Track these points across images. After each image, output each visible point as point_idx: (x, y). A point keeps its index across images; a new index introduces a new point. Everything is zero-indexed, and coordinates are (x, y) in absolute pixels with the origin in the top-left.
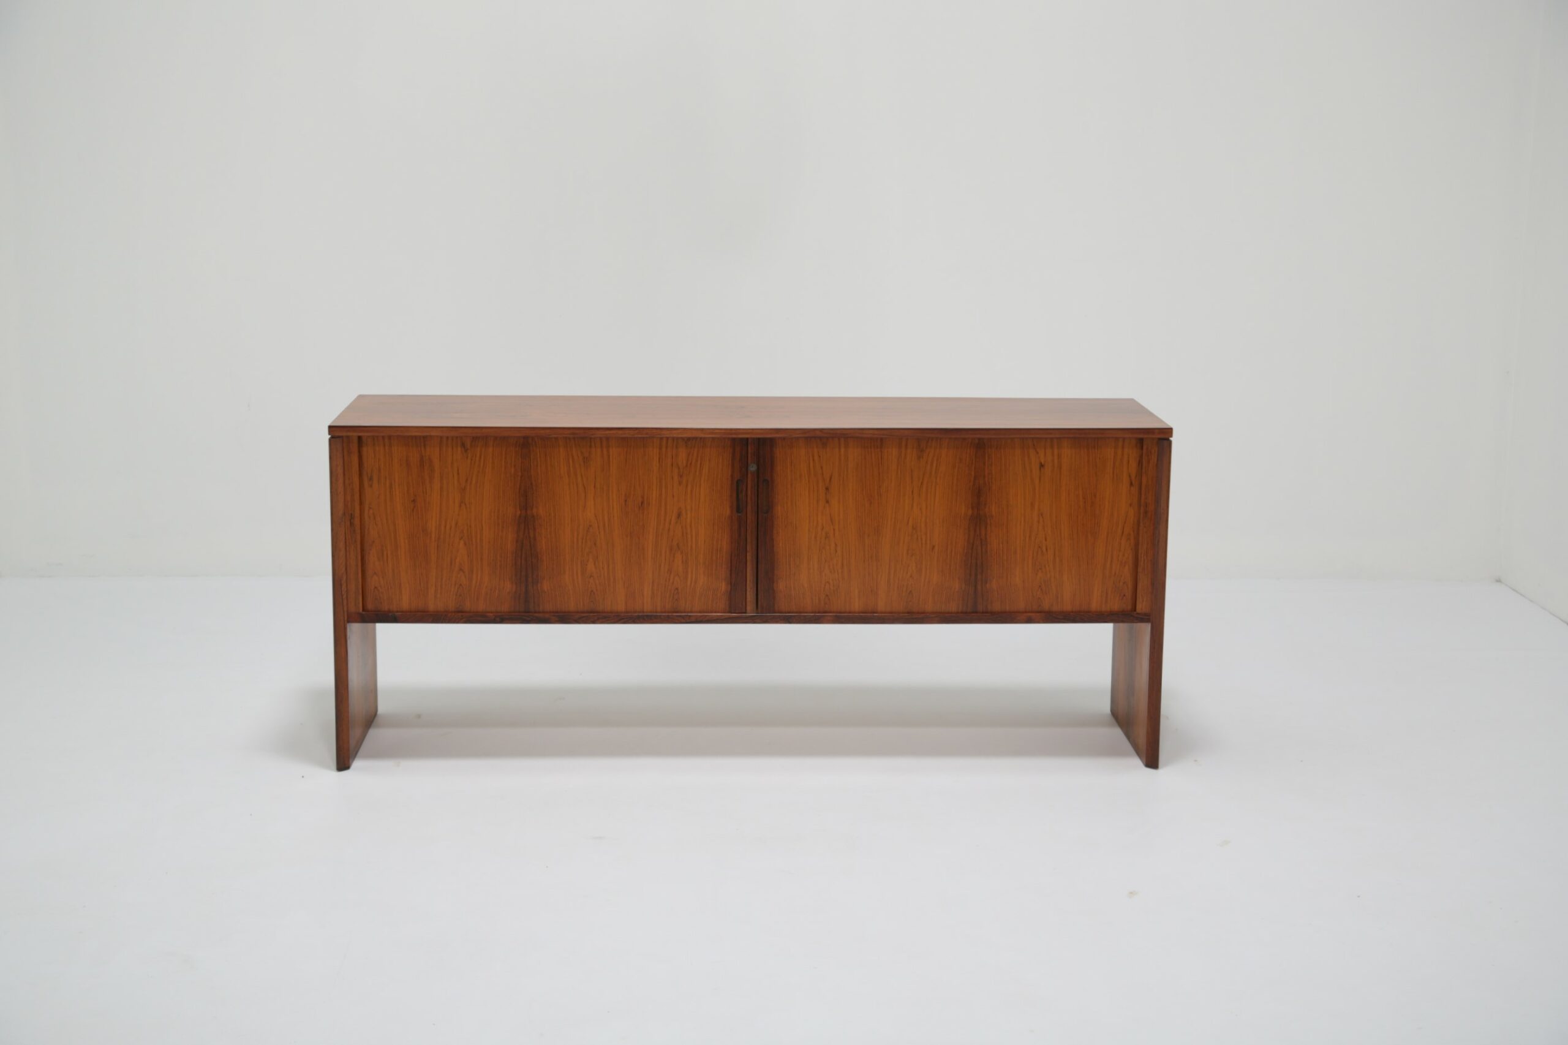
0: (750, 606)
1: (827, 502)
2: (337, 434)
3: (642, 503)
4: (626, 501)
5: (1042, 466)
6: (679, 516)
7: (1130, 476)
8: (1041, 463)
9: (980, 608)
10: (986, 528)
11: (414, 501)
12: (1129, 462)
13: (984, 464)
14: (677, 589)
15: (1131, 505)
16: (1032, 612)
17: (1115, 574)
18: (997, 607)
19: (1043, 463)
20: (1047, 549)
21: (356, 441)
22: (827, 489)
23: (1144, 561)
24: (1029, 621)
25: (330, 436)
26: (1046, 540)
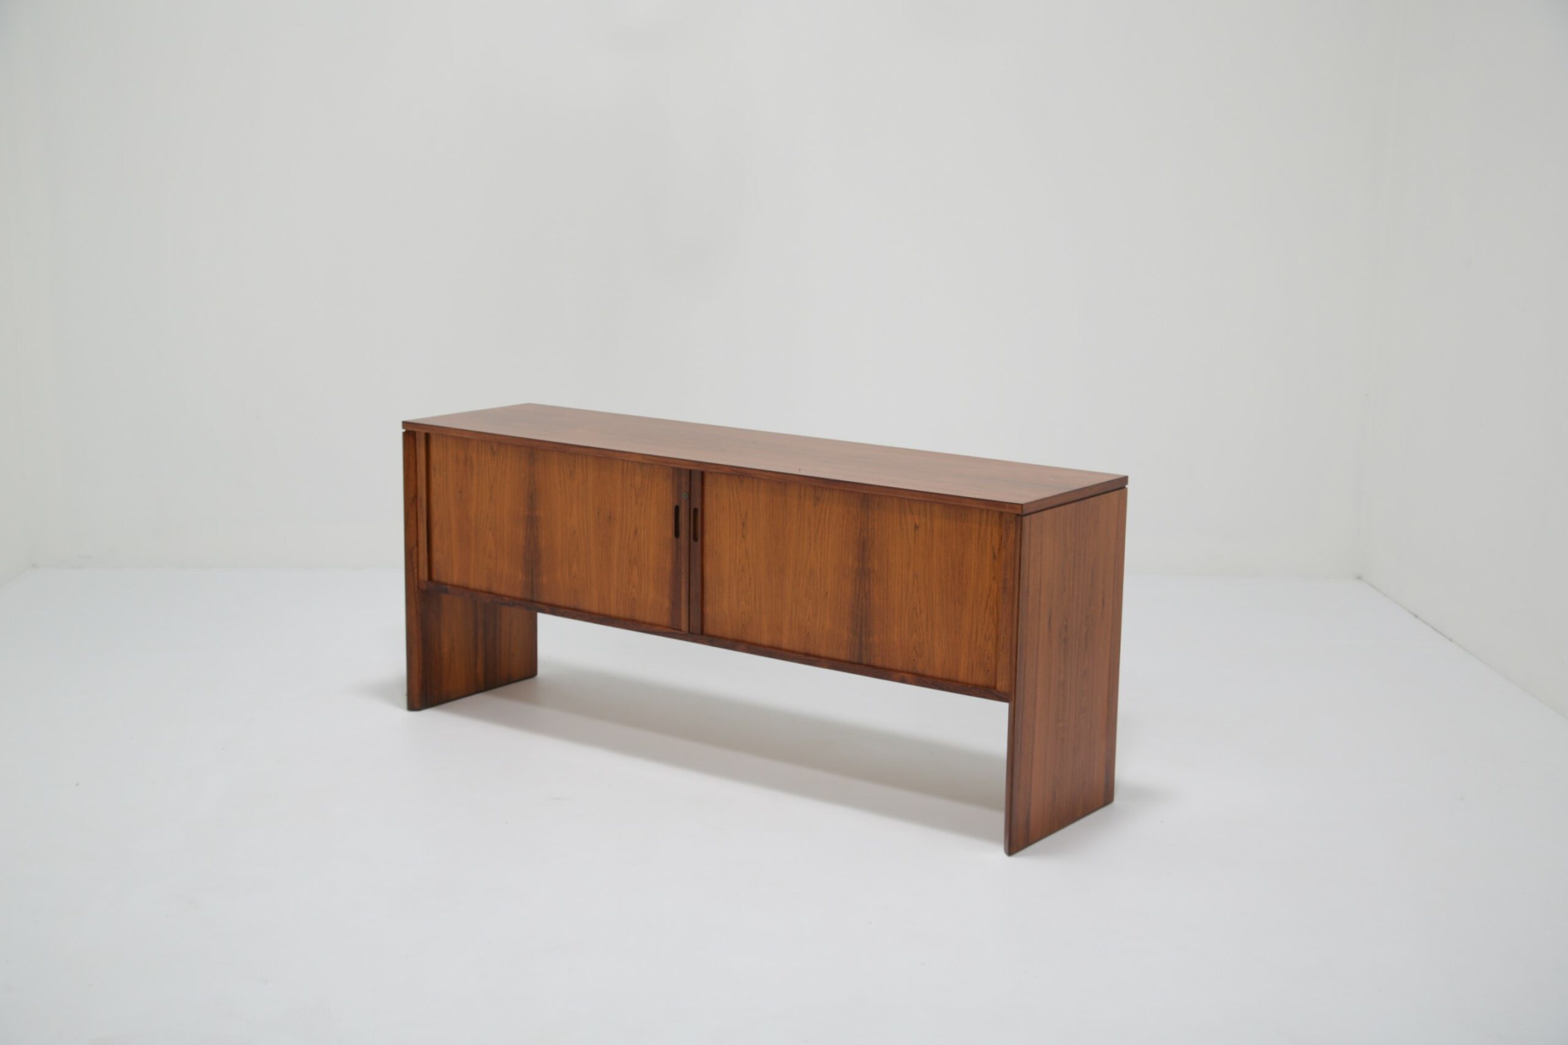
0: (684, 626)
1: (743, 536)
2: (410, 429)
3: (610, 517)
4: (598, 513)
5: (916, 527)
6: (636, 533)
7: (993, 549)
8: (915, 524)
9: (865, 661)
10: (869, 582)
11: (461, 492)
12: (992, 534)
13: (868, 518)
14: (634, 599)
15: (994, 578)
16: (908, 672)
17: (980, 647)
18: (878, 662)
19: (917, 524)
20: (920, 612)
21: (423, 437)
22: (743, 524)
23: (1004, 637)
24: (903, 681)
25: (404, 430)
26: (920, 602)
